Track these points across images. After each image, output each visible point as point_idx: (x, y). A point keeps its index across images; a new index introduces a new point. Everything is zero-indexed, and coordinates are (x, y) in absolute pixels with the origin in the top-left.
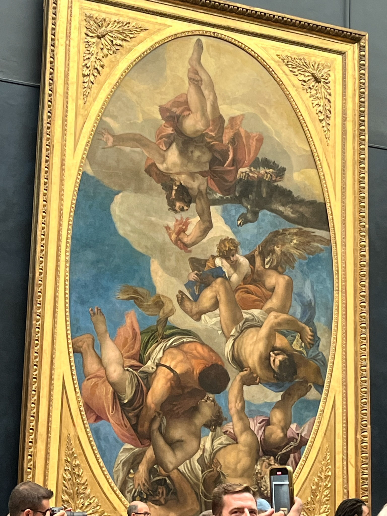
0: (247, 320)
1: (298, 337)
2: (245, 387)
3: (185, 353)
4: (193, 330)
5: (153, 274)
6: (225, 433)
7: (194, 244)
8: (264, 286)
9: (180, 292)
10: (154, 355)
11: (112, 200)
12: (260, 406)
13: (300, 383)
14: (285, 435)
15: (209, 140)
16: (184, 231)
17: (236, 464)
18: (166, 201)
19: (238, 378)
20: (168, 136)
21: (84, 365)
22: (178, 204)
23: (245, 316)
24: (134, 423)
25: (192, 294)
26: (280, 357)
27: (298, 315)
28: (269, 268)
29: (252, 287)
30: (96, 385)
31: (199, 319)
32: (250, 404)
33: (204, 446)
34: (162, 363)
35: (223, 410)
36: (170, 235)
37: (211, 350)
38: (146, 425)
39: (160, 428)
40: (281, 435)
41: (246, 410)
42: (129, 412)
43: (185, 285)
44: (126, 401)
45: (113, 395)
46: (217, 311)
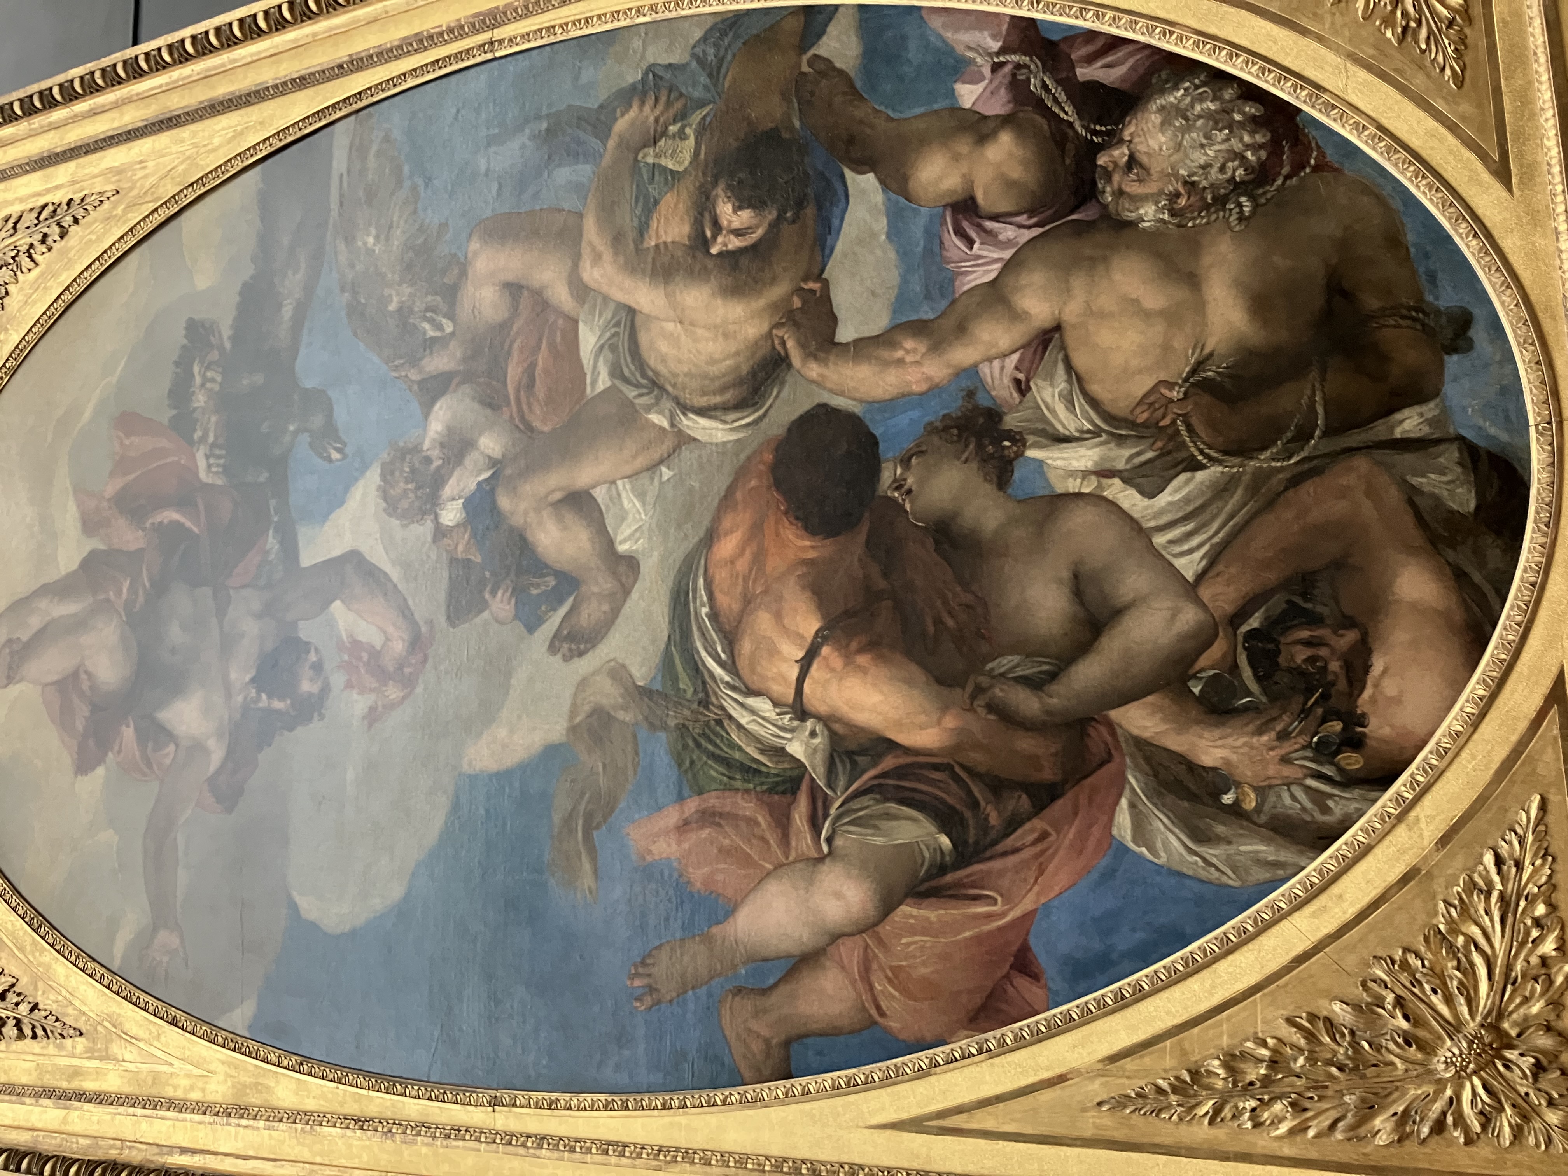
0: (616, 372)
1: (649, 157)
2: (845, 333)
3: (748, 601)
4: (670, 582)
5: (510, 760)
6: (1022, 388)
7: (405, 612)
8: (504, 326)
9: (553, 648)
10: (766, 732)
11: (314, 926)
12: (904, 254)
13: (806, 105)
14: (1006, 121)
15: (141, 599)
16: (375, 654)
17: (1147, 315)
18: (300, 731)
19: (814, 370)
20: (142, 737)
21: (831, 1033)
22: (307, 686)
23: (604, 381)
24: (1025, 802)
25: (556, 598)
26: (725, 210)
27: (584, 171)
28: (451, 317)
29: (514, 372)
30: (896, 977)
31: (631, 563)
32: (901, 302)
33: (1085, 474)
34: (790, 694)
35: (935, 412)
36: (392, 706)
37: (727, 500)
38: (1026, 743)
39: (1035, 684)
40: (1006, 139)
41: (927, 313)
42: (984, 827)
43: (531, 629)
44: (945, 841)
45: (927, 902)
46: (600, 494)
